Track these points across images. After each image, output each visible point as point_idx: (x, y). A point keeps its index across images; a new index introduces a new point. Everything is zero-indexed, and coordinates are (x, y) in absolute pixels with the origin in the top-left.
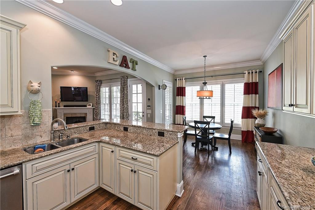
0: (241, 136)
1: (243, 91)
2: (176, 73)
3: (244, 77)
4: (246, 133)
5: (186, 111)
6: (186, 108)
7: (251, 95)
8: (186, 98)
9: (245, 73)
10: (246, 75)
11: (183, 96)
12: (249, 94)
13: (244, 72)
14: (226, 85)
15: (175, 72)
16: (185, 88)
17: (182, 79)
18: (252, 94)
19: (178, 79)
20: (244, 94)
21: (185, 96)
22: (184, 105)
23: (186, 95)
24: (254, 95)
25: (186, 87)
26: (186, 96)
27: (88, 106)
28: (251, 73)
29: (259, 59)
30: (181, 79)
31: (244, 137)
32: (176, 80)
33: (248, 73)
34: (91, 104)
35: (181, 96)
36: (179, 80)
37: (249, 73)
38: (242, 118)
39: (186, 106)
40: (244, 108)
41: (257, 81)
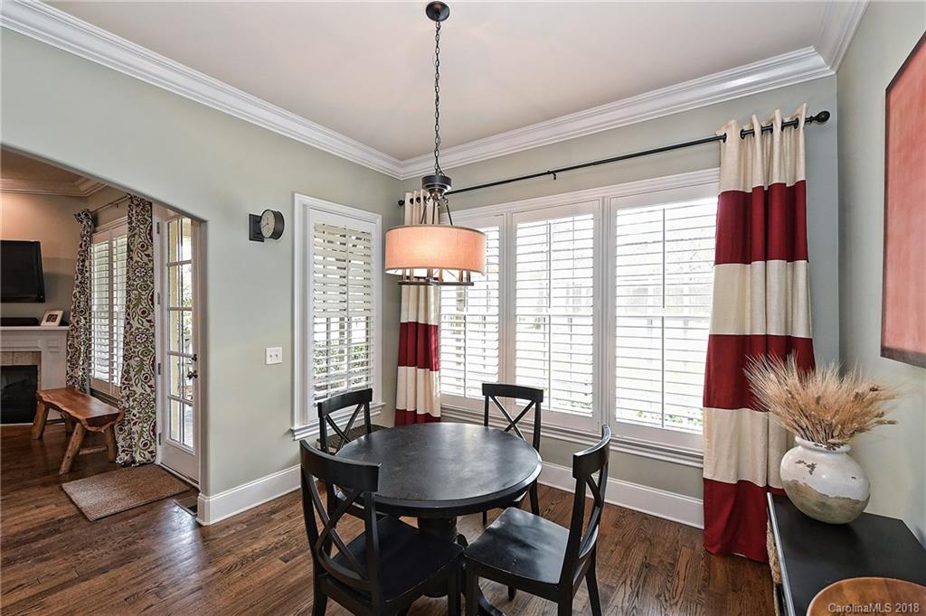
0: (700, 502)
1: (712, 243)
3: (720, 165)
4: (731, 501)
7: (758, 265)
9: (724, 138)
10: (730, 147)
12: (746, 258)
13: (720, 132)
14: (619, 212)
18: (766, 258)
20: (718, 261)
22: (432, 322)
24: (775, 265)
27: (44, 323)
28: (757, 130)
30: (418, 199)
31: (720, 523)
32: (402, 203)
33: (743, 134)
34: (59, 313)
36: (412, 201)
37: (746, 133)
38: (708, 403)
40: (717, 342)
41: (801, 177)
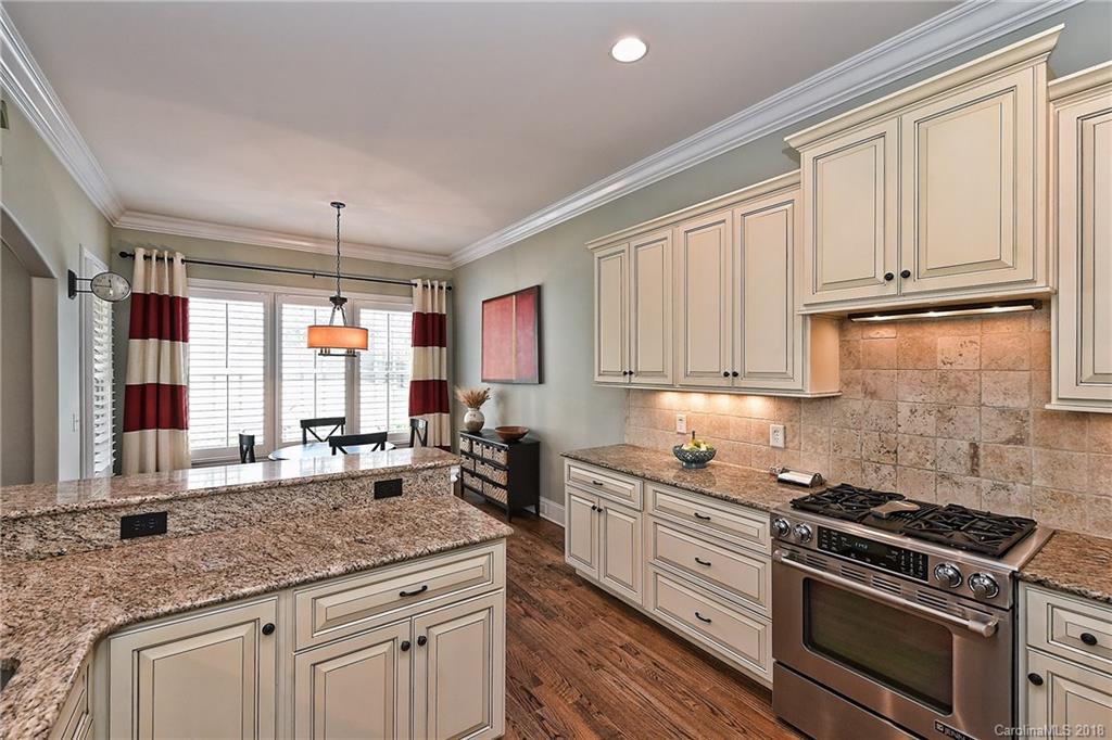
1: (410, 335)
2: (123, 219)
3: (412, 296)
5: (191, 408)
6: (191, 393)
7: (430, 348)
8: (192, 349)
9: (416, 285)
10: (418, 291)
11: (173, 338)
12: (425, 345)
13: (413, 282)
14: (362, 310)
15: (122, 213)
16: (185, 301)
17: (171, 260)
18: (433, 345)
19: (140, 253)
20: (414, 345)
21: (185, 340)
22: (182, 383)
23: (191, 334)
24: (437, 348)
25: (191, 299)
26: (191, 341)
28: (429, 287)
29: (446, 255)
30: (159, 259)
32: (126, 255)
33: (423, 286)
35: (160, 337)
36: (147, 258)
37: (425, 286)
38: (411, 414)
39: (191, 386)
40: (414, 384)
41: (444, 312)
